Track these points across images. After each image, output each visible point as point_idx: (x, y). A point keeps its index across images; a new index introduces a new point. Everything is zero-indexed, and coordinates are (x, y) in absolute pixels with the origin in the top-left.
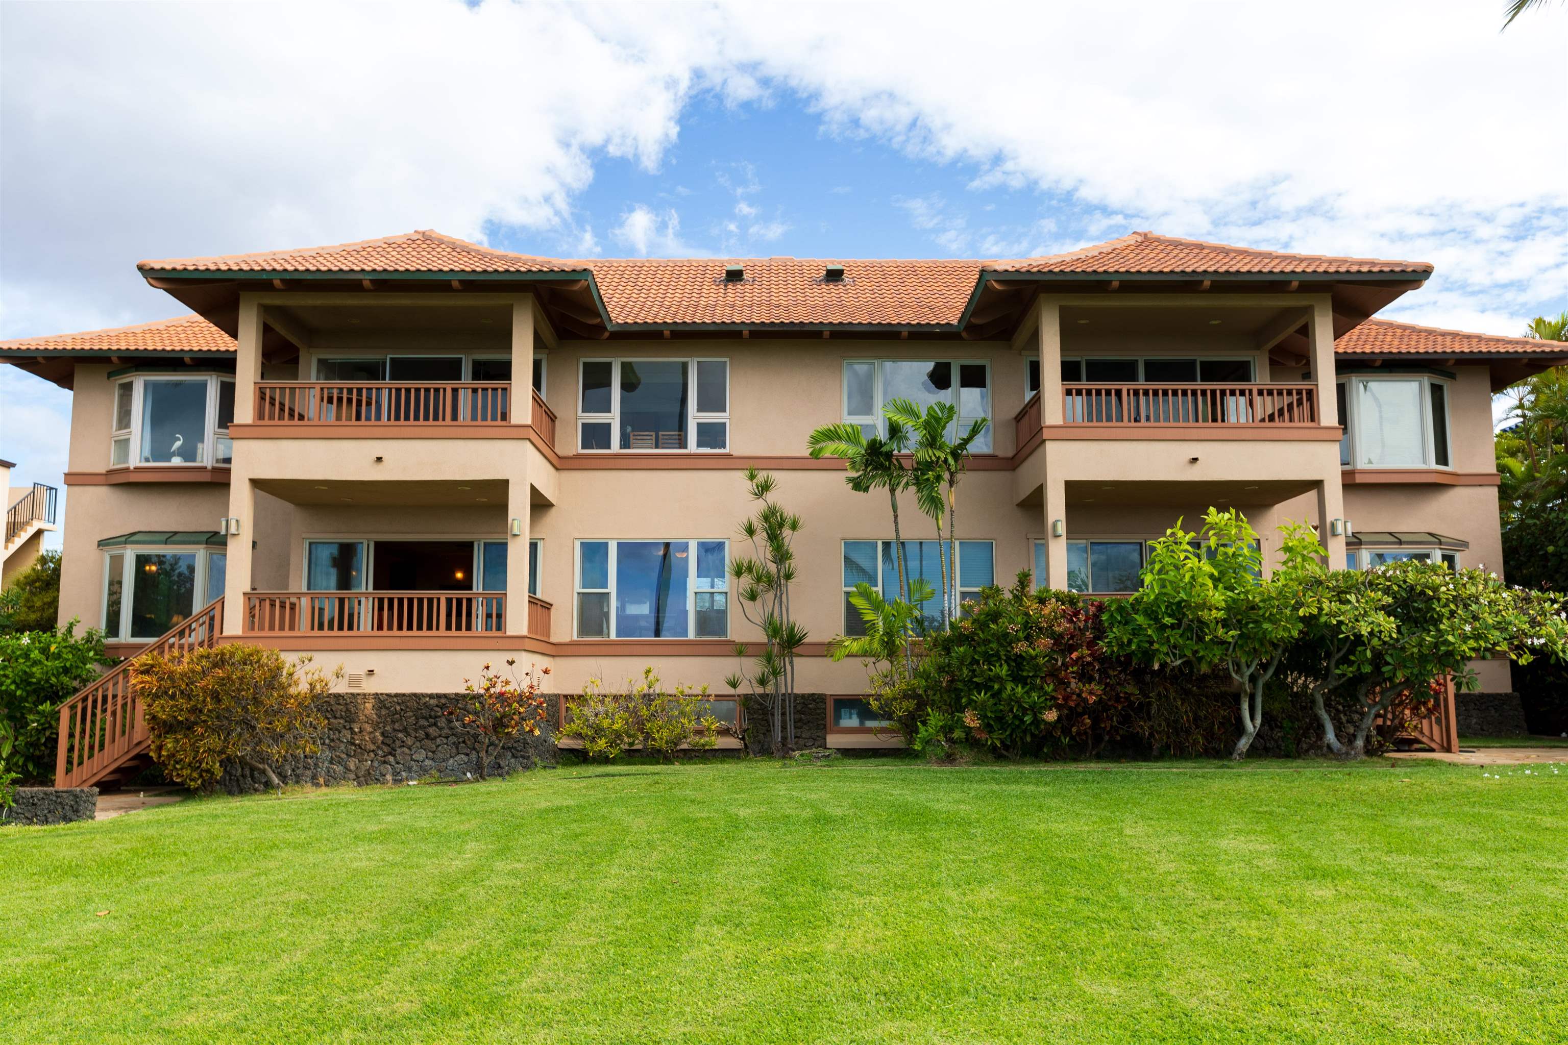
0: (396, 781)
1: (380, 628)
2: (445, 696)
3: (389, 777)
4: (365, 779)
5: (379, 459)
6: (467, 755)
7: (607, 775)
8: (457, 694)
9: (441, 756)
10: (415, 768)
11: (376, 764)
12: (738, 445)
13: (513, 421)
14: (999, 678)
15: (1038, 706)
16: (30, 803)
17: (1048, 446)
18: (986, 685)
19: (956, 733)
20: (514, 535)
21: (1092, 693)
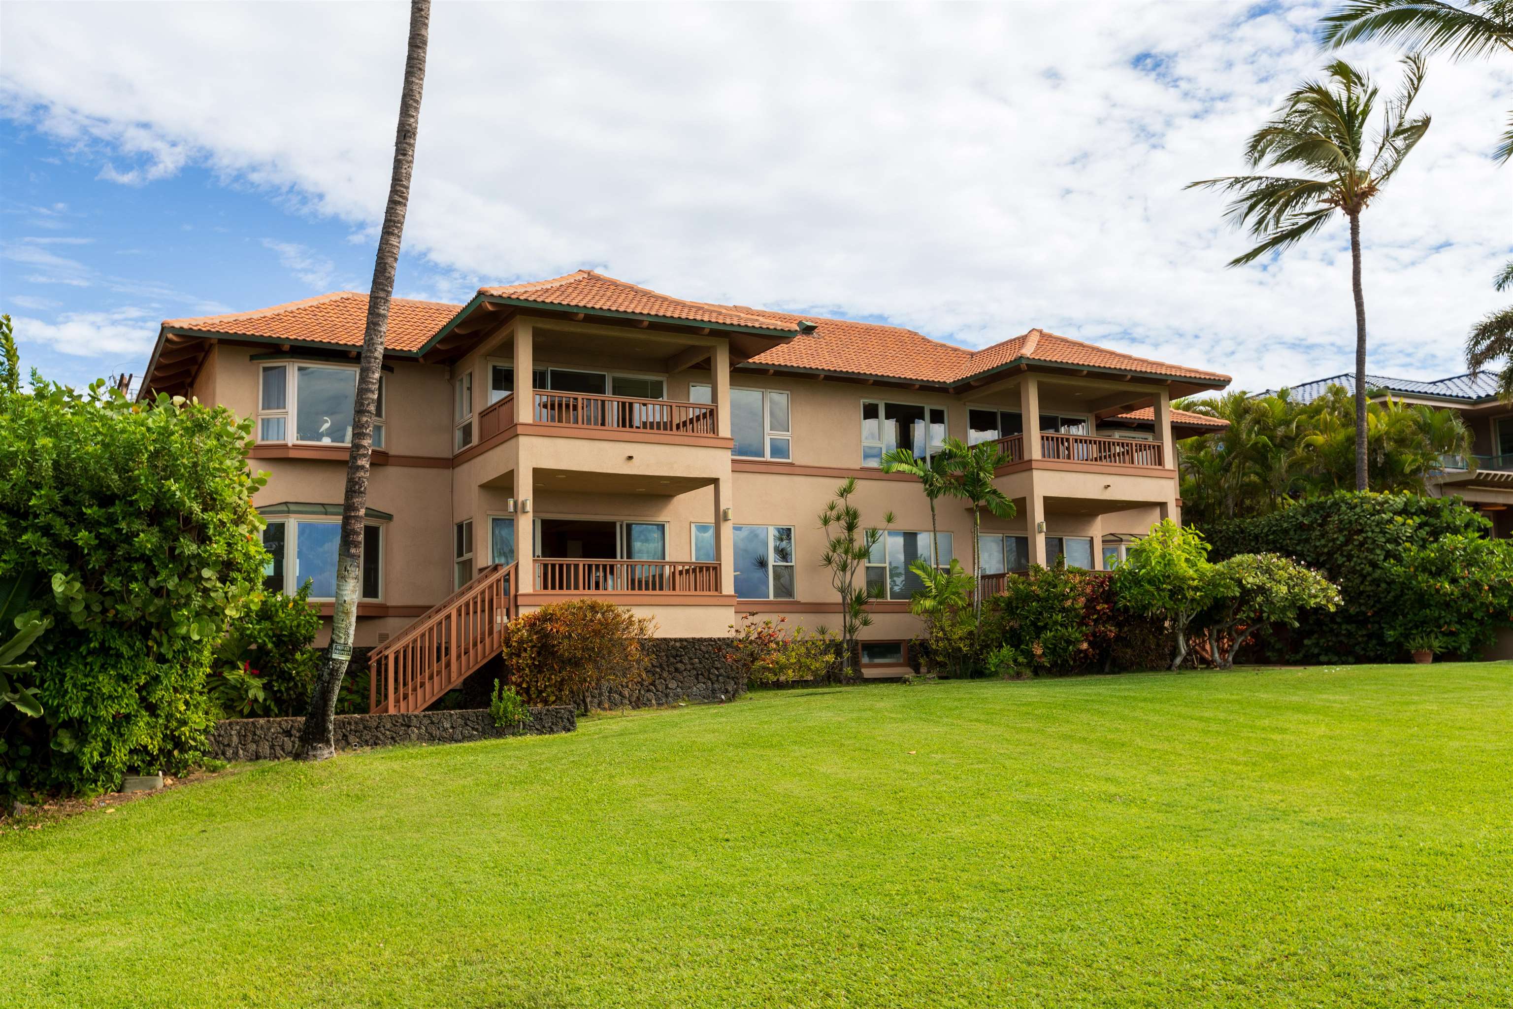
0: (659, 705)
1: (633, 589)
2: (686, 640)
3: (654, 702)
4: (638, 704)
5: (630, 458)
6: (704, 683)
7: (811, 694)
8: (694, 639)
9: (688, 685)
10: (671, 694)
11: (642, 692)
12: (796, 457)
13: (721, 434)
14: (1056, 623)
15: (1078, 641)
16: (538, 717)
17: (1036, 474)
18: (1045, 627)
19: (1021, 659)
20: (726, 519)
21: (1111, 631)
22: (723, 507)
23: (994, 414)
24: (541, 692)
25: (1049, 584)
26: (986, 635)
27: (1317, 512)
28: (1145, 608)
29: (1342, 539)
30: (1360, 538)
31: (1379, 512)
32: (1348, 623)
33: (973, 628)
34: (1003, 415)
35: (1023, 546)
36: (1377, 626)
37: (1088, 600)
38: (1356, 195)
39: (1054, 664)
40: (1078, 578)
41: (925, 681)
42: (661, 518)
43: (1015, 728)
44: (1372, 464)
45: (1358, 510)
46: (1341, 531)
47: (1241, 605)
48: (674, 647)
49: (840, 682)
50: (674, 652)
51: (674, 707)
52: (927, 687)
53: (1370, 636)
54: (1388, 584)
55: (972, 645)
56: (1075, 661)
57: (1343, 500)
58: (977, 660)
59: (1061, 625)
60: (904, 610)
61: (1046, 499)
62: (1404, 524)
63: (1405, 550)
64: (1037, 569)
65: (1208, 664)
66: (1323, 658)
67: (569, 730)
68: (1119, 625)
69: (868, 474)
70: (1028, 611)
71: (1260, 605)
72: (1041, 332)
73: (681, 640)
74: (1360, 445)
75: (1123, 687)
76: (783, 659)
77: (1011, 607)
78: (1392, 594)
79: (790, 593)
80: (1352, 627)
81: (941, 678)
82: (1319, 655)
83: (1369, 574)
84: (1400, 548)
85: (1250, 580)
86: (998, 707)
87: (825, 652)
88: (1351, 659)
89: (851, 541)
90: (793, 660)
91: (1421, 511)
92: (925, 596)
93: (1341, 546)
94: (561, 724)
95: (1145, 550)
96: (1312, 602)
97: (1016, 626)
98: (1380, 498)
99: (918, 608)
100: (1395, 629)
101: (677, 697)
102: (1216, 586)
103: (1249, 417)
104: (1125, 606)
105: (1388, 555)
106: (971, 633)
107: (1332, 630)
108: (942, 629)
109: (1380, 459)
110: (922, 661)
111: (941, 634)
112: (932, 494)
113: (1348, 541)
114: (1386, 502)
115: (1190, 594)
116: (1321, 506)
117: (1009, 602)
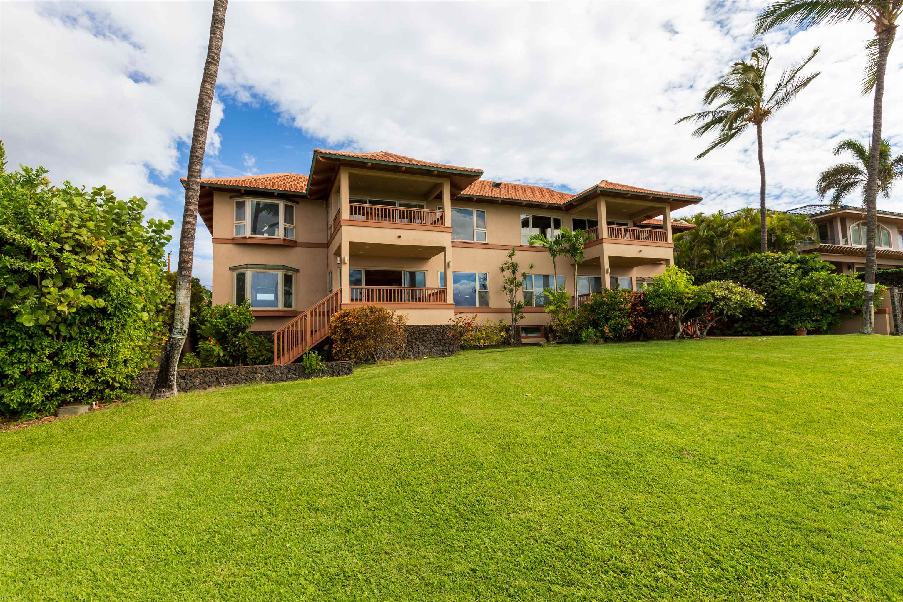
0: (414, 358)
3: (412, 356)
4: (403, 357)
5: (399, 237)
6: (438, 347)
9: (429, 348)
10: (421, 353)
11: (406, 352)
12: (490, 240)
13: (446, 225)
14: (616, 316)
15: (627, 325)
16: (331, 368)
17: (604, 244)
18: (610, 318)
19: (598, 334)
20: (449, 267)
21: (645, 320)
22: (447, 261)
23: (584, 221)
24: (347, 352)
25: (612, 297)
26: (581, 323)
27: (742, 264)
28: (663, 308)
29: (755, 276)
30: (766, 275)
31: (775, 263)
32: (759, 316)
33: (574, 319)
34: (589, 221)
35: (598, 282)
36: (774, 317)
37: (632, 305)
38: (761, 115)
39: (615, 336)
40: (627, 294)
41: (550, 345)
42: (423, 269)
43: (596, 375)
44: (770, 241)
45: (764, 262)
46: (754, 272)
47: (712, 306)
48: (422, 330)
49: (510, 345)
50: (422, 332)
51: (421, 359)
52: (550, 348)
53: (770, 322)
54: (781, 297)
55: (573, 328)
56: (625, 335)
57: (756, 258)
58: (576, 335)
59: (619, 317)
60: (541, 311)
61: (610, 258)
62: (790, 268)
63: (791, 280)
64: (606, 290)
65: (692, 337)
66: (745, 333)
67: (349, 374)
68: (649, 317)
69: (523, 248)
70: (602, 311)
71: (723, 306)
72: (606, 182)
73: (426, 326)
74: (763, 232)
75: (652, 348)
76: (479, 334)
77: (593, 309)
78: (784, 302)
79: (487, 304)
80: (761, 318)
81: (558, 343)
82: (742, 331)
83: (771, 292)
84: (788, 279)
85: (719, 293)
86: (586, 361)
87: (501, 331)
88: (759, 333)
89: (515, 279)
90: (484, 335)
91: (798, 262)
92: (550, 304)
93: (755, 279)
94: (344, 371)
95: (662, 280)
96: (752, 304)
97: (596, 318)
98: (776, 255)
99: (548, 310)
100: (785, 318)
101: (424, 354)
102: (700, 297)
103: (704, 224)
104: (652, 308)
105: (782, 283)
106: (573, 322)
107: (749, 320)
108: (559, 320)
109: (774, 238)
110: (549, 335)
111: (558, 322)
112: (554, 255)
113: (760, 276)
114: (780, 258)
115: (686, 301)
116: (744, 261)
117: (592, 307)
